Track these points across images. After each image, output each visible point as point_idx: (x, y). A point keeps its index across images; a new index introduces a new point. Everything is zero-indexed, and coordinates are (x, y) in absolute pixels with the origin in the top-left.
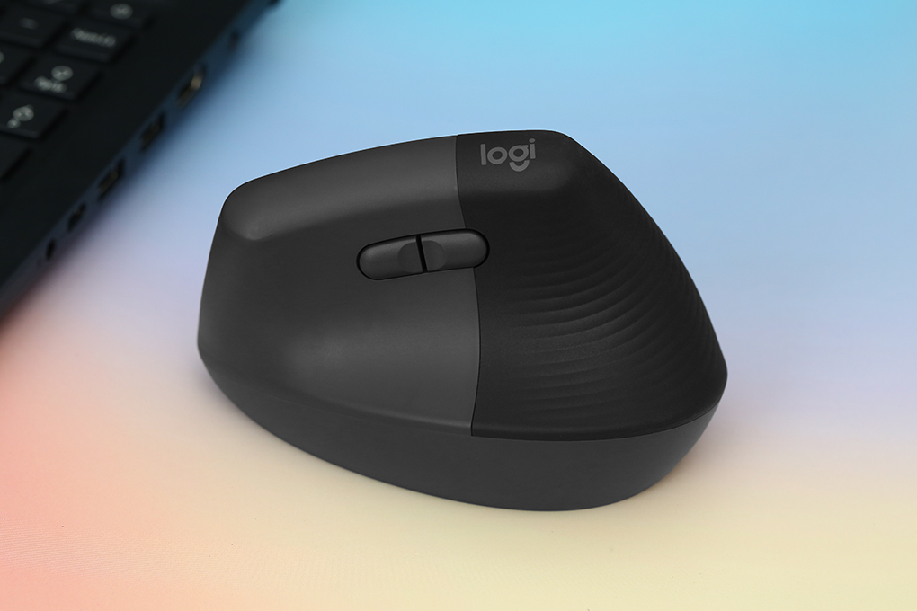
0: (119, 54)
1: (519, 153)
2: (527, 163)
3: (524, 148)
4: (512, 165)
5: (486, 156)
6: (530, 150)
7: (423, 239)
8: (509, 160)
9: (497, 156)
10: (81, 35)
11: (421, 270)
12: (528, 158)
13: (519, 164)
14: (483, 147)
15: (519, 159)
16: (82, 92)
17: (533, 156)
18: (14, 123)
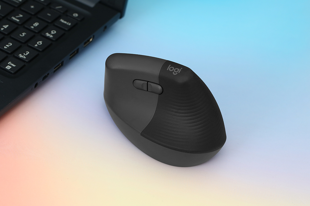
0: (71, 28)
1: (176, 70)
2: (177, 73)
3: (178, 69)
4: (173, 72)
5: (169, 68)
6: (179, 70)
7: (148, 83)
8: (173, 71)
9: (171, 69)
10: (62, 21)
11: (147, 90)
12: (178, 72)
13: (175, 73)
14: (170, 65)
15: (176, 72)
16: (58, 39)
17: (179, 72)
18: (36, 45)
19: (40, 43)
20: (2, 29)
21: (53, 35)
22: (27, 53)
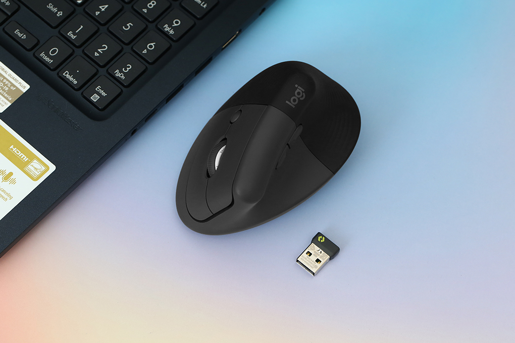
1: (298, 94)
3: (298, 90)
5: (292, 104)
8: (299, 98)
9: (294, 100)
12: (303, 92)
15: (301, 95)
17: (303, 90)
18: (145, 51)
19: (151, 47)
20: (97, 13)
21: (174, 28)
22: (129, 67)
